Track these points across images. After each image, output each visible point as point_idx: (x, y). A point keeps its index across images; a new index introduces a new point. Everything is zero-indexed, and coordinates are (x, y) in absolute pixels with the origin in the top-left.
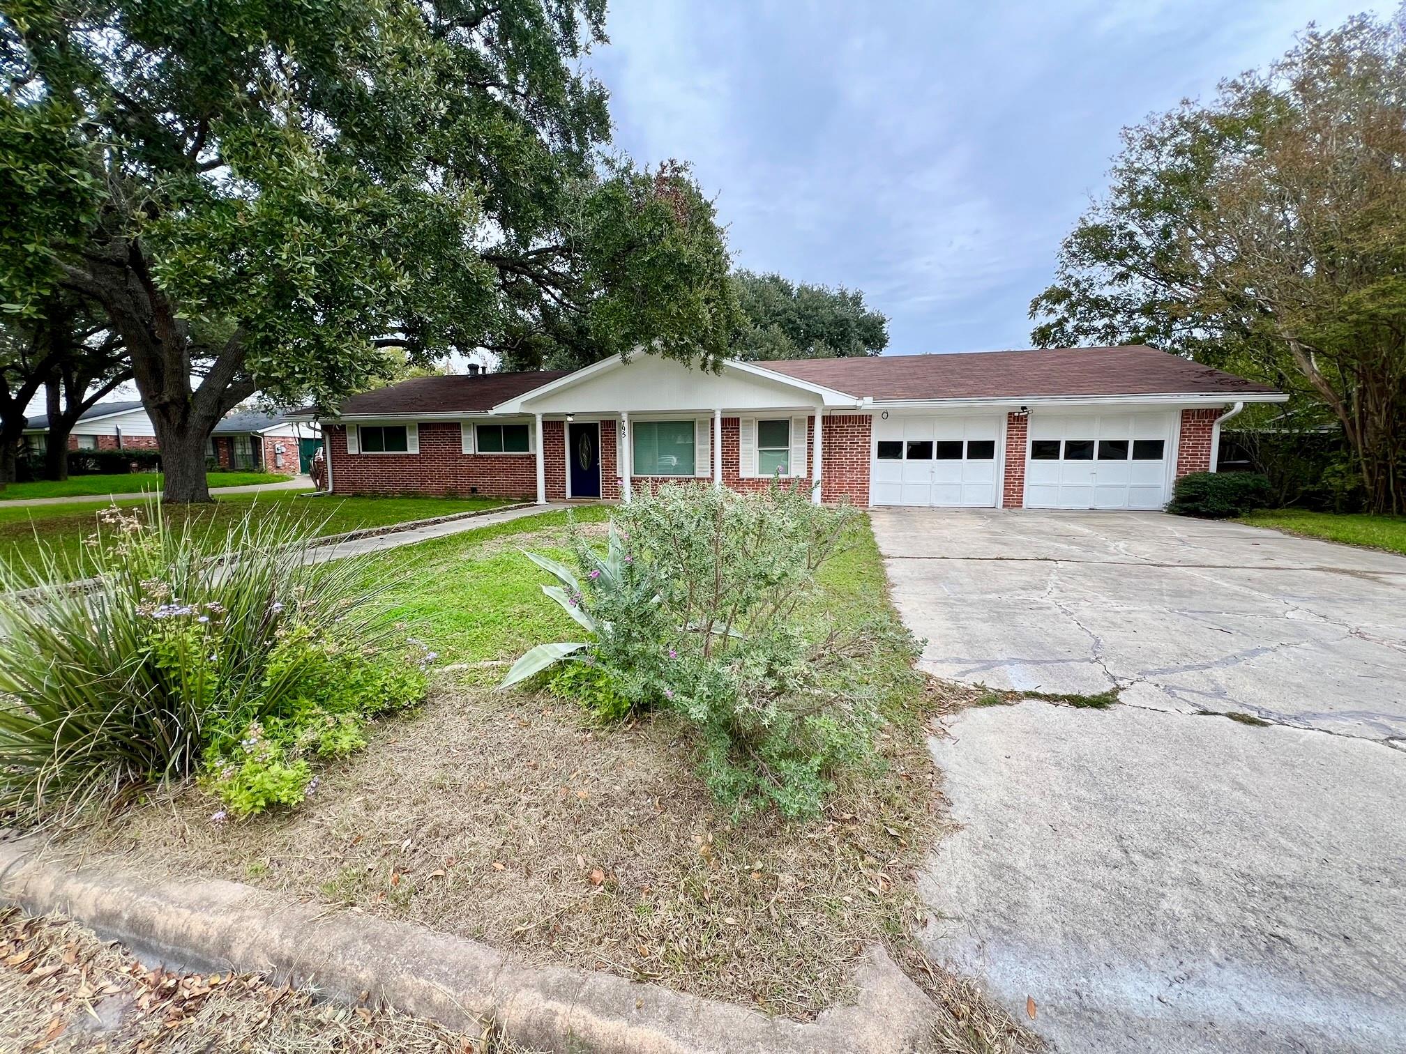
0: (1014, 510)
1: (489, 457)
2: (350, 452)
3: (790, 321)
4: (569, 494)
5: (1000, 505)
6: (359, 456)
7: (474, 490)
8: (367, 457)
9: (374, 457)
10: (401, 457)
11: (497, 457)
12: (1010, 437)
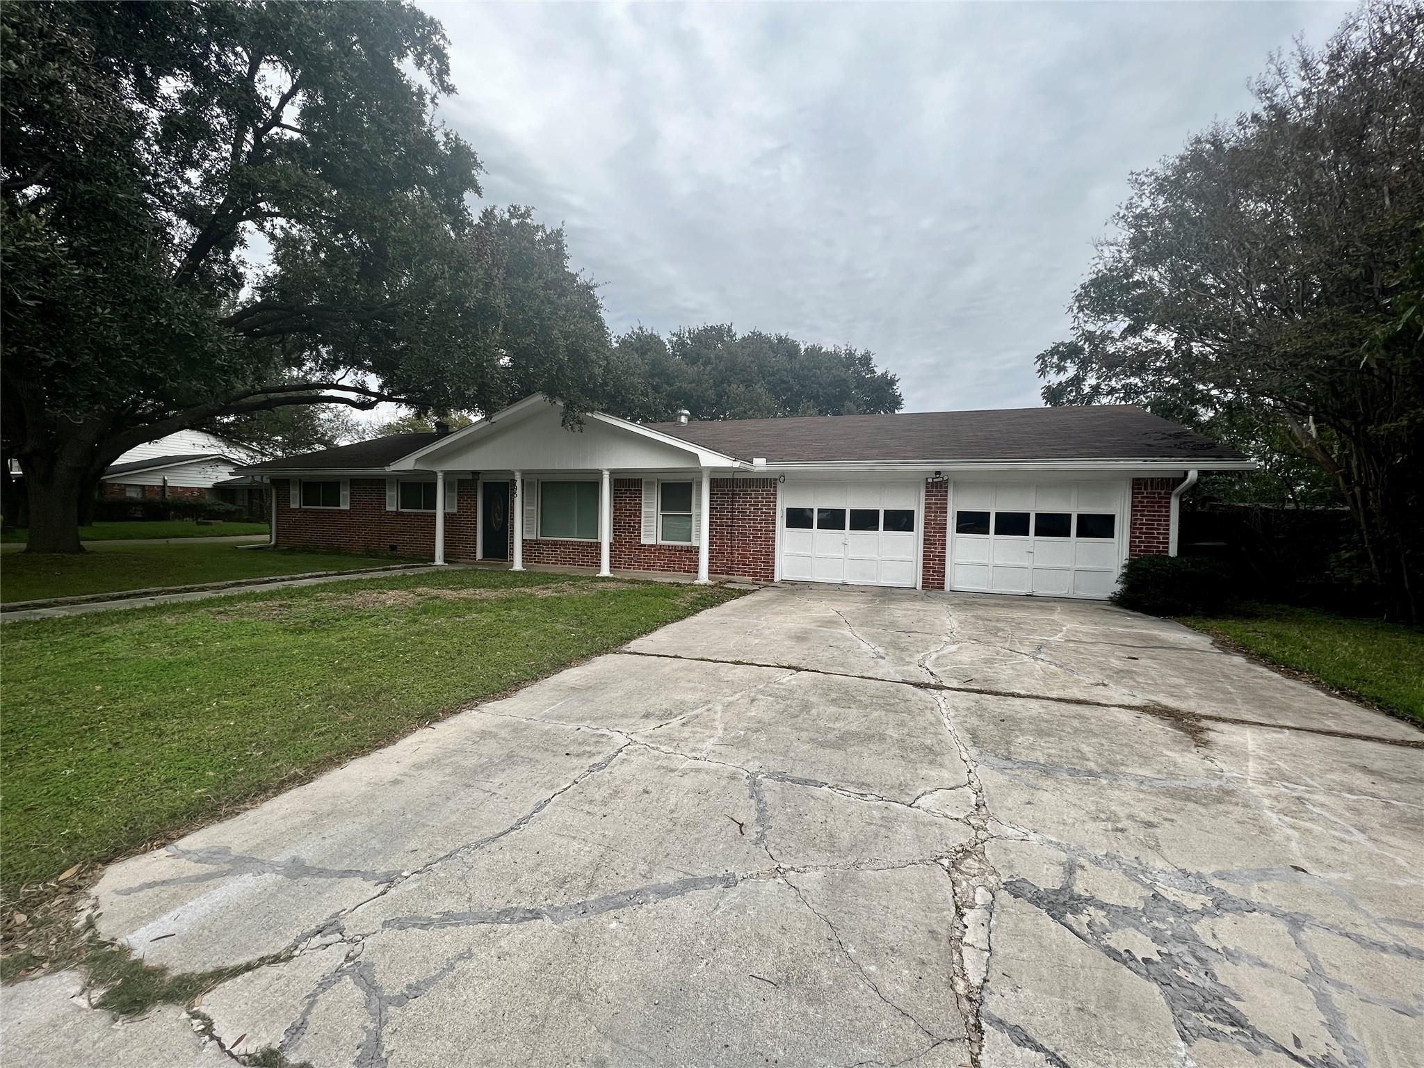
0: (932, 593)
1: (409, 515)
2: (292, 506)
3: (783, 382)
4: (479, 555)
5: (919, 586)
6: (299, 510)
7: (393, 548)
8: (306, 511)
9: (312, 512)
10: (334, 512)
11: (416, 515)
12: (928, 507)
